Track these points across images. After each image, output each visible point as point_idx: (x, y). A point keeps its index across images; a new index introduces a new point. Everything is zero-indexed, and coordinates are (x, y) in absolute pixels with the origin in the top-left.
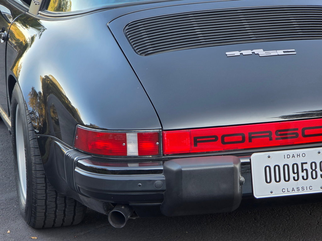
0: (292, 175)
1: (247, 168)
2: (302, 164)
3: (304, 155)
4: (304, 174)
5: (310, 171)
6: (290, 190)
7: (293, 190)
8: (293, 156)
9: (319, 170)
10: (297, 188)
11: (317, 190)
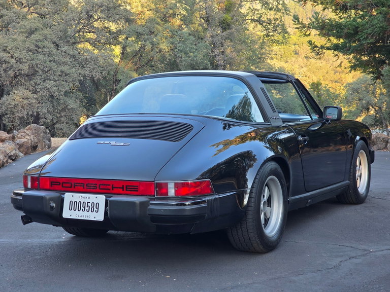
0: (82, 208)
1: (61, 202)
2: (88, 203)
3: (89, 198)
4: (88, 208)
5: (91, 207)
6: (80, 216)
7: (81, 216)
8: (84, 198)
9: (95, 207)
10: (83, 216)
11: (92, 219)
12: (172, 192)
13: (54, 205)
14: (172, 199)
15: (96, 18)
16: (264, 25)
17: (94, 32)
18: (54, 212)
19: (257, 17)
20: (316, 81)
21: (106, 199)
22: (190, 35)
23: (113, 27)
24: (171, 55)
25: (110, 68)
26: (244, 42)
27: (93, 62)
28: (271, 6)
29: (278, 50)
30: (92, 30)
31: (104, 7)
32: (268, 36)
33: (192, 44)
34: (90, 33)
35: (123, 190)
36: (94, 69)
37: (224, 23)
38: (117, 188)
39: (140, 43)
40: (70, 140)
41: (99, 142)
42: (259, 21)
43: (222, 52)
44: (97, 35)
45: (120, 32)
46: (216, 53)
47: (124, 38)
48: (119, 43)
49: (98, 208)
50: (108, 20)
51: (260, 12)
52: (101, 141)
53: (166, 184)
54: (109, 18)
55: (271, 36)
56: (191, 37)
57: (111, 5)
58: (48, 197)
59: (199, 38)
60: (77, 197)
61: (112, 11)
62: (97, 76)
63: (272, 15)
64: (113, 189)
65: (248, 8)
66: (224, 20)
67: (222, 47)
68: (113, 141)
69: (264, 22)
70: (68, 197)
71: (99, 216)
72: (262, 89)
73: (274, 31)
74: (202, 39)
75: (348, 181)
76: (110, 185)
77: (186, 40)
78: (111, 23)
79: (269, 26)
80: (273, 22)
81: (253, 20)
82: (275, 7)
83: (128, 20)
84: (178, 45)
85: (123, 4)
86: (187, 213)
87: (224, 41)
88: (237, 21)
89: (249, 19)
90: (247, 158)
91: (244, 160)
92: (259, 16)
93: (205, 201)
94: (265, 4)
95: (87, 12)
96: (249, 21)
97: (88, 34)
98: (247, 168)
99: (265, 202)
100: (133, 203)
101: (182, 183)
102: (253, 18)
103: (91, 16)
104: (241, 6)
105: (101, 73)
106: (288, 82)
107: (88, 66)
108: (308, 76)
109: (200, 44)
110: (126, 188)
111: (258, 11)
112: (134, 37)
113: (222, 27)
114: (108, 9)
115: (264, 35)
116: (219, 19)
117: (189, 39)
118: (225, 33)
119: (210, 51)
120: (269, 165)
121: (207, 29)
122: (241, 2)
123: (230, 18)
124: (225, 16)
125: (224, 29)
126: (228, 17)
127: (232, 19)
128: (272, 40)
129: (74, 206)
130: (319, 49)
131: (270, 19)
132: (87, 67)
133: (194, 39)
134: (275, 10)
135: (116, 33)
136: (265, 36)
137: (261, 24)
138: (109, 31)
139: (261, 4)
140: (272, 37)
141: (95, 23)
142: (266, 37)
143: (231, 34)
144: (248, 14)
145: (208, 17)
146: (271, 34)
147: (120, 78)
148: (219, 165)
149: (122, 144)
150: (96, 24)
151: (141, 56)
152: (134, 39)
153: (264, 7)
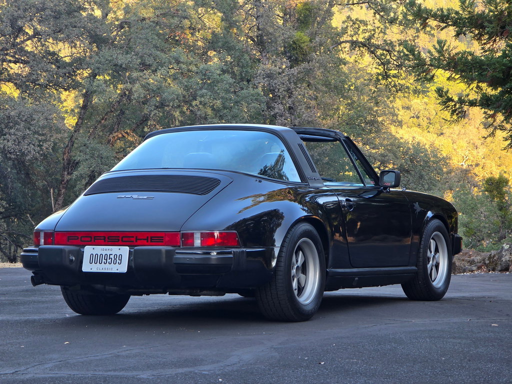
0: (103, 261)
2: (110, 255)
3: (111, 250)
4: (110, 261)
5: (113, 259)
6: (101, 269)
7: (103, 269)
8: (106, 250)
9: (117, 259)
10: (105, 268)
11: (114, 271)
12: (198, 242)
13: (74, 258)
14: (198, 248)
15: (31, 32)
16: (378, 53)
17: (24, 62)
18: (73, 266)
19: (364, 38)
20: (497, 176)
21: (130, 251)
22: (224, 72)
23: (65, 51)
24: (184, 112)
25: (59, 136)
26: (336, 87)
27: (22, 124)
28: (392, 15)
29: (422, 107)
30: (22, 57)
31: (48, 12)
32: (386, 76)
33: (227, 91)
34: (15, 62)
35: (147, 242)
36: (24, 138)
37: (294, 49)
38: (141, 239)
39: (119, 86)
40: (85, 195)
41: (119, 196)
42: (368, 45)
43: (290, 108)
44: (31, 67)
45: (79, 63)
46: (276, 110)
47: (86, 75)
48: (76, 86)
49: (121, 260)
50: (55, 39)
51: (369, 27)
52: (122, 195)
53: (192, 234)
54: (57, 33)
55: (394, 77)
56: (227, 77)
57: (62, 8)
58: (67, 250)
59: (242, 79)
60: (99, 250)
61: (65, 21)
62: (31, 151)
63: (394, 34)
64: (136, 241)
65: (344, 18)
66: (294, 42)
67: (289, 97)
68: (135, 195)
69: (378, 47)
70: (88, 250)
71: (123, 268)
72: (301, 146)
73: (399, 67)
74: (248, 81)
75: (414, 268)
76: (133, 237)
77: (216, 82)
78: (61, 44)
79: (388, 57)
80: (397, 49)
81: (354, 44)
82: (401, 17)
83: (97, 39)
84: (199, 93)
85: (87, 6)
86: (213, 262)
87: (293, 86)
88: (321, 45)
89: (346, 42)
90: (274, 217)
91: (271, 219)
92: (367, 35)
93: (231, 252)
94: (382, 10)
95: (13, 21)
96: (348, 45)
97: (12, 65)
98: (274, 228)
99: (298, 267)
100: (160, 251)
101: (208, 233)
102: (355, 39)
103: (20, 30)
104: (329, 14)
105: (40, 146)
106: (335, 140)
107: (12, 131)
108: (481, 164)
109: (245, 91)
110: (151, 239)
111: (366, 25)
112: (109, 74)
113: (290, 58)
114: (57, 16)
115: (378, 74)
116: (284, 41)
117: (222, 81)
118: (295, 70)
119: (264, 106)
120: (301, 225)
121: (259, 60)
122: (331, 6)
123: (306, 38)
124: (297, 35)
125: (294, 62)
126: (302, 36)
127: (311, 41)
128: (395, 86)
129: (94, 259)
130: (455, 105)
131: (392, 42)
132: (10, 134)
133: (231, 81)
134: (400, 23)
135: (70, 64)
136: (380, 77)
137: (372, 52)
138: (57, 61)
139: (373, 11)
140: (396, 80)
141: (29, 42)
142: (383, 79)
143: (308, 72)
144: (344, 31)
145: (261, 36)
146: (393, 72)
147: (78, 158)
148: (245, 220)
149: (145, 197)
150: (29, 46)
151: (123, 113)
152: (108, 78)
153: (378, 16)
